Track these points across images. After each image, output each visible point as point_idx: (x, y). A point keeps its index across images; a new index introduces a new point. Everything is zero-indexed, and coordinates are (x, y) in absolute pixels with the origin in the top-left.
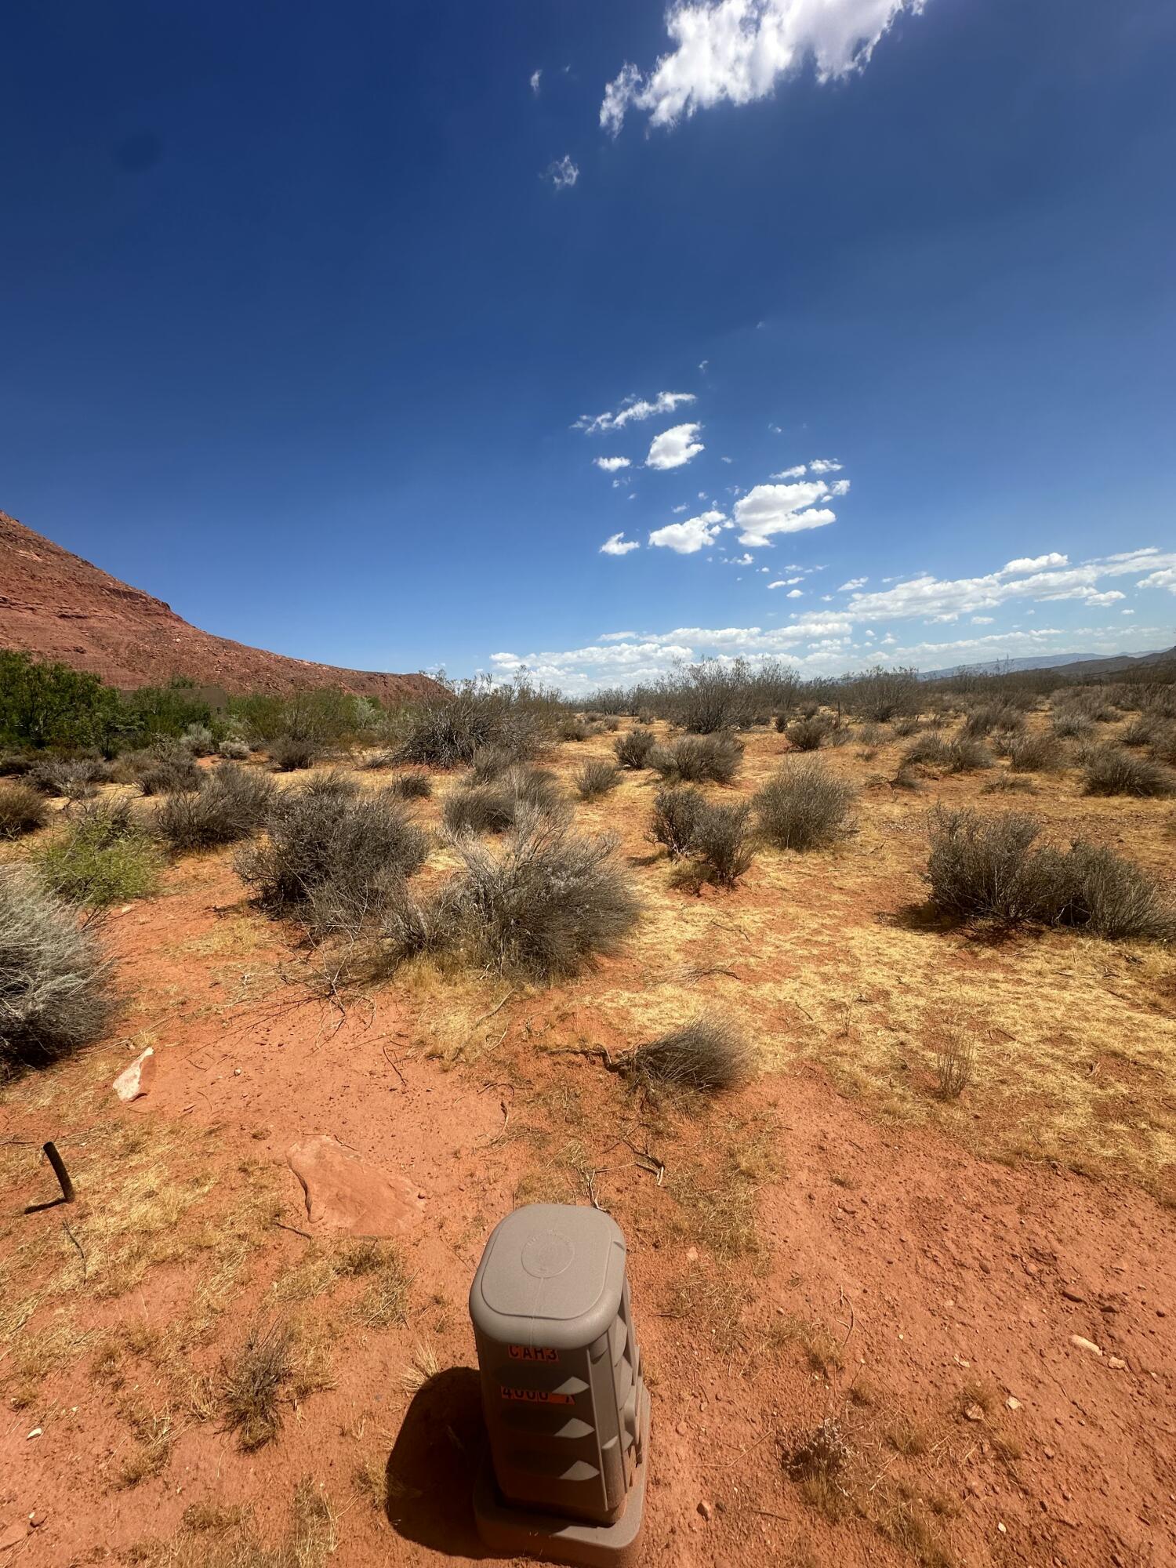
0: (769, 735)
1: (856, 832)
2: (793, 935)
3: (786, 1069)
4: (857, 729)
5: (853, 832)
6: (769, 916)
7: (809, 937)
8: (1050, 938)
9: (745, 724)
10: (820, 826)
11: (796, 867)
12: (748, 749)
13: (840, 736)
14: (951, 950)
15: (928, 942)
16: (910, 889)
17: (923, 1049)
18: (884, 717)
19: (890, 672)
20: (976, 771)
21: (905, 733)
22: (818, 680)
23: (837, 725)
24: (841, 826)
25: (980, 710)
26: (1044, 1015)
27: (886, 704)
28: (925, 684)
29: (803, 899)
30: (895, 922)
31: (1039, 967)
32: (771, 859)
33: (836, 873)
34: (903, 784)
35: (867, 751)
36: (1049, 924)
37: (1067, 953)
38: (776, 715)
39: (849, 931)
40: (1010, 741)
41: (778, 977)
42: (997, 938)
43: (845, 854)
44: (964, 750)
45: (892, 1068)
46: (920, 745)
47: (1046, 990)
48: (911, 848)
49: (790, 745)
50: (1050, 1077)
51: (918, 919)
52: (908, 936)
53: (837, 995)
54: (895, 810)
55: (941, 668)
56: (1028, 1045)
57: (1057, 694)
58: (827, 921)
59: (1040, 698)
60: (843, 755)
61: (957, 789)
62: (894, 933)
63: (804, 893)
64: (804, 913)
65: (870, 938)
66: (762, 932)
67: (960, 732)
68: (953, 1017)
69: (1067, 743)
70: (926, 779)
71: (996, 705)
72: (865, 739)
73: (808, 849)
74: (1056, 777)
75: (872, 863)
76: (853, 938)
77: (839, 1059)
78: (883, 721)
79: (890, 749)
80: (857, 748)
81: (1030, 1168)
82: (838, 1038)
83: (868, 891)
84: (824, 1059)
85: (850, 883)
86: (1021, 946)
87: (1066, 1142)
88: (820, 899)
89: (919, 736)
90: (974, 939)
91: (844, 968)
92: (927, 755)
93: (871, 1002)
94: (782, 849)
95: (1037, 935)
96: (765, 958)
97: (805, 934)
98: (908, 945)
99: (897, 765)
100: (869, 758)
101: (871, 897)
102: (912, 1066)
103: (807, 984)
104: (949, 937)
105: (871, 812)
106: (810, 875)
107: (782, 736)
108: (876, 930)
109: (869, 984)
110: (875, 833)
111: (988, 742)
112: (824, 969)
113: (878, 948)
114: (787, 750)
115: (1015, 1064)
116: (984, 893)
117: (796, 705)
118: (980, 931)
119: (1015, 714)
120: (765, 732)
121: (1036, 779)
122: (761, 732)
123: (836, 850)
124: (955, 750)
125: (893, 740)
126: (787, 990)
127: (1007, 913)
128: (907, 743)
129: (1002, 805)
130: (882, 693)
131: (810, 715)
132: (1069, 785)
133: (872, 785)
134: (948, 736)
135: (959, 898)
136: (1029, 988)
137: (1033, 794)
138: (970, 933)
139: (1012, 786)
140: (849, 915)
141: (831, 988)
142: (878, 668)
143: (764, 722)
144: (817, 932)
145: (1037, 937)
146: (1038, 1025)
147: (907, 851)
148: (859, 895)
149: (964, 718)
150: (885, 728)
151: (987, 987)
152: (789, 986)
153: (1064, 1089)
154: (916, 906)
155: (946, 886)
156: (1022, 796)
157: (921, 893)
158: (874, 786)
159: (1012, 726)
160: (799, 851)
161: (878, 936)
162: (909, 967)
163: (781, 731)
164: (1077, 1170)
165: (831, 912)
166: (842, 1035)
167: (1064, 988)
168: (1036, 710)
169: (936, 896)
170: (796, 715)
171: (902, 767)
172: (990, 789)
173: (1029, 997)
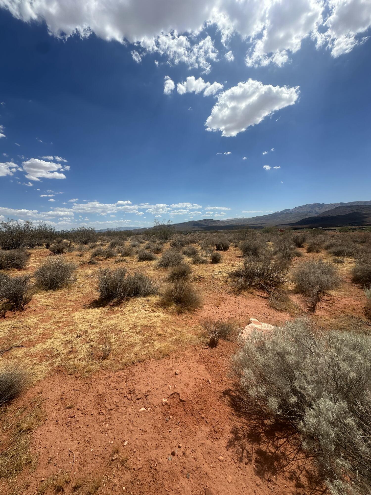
0: (43, 250)
1: (76, 280)
2: (51, 322)
3: (47, 375)
4: (77, 247)
5: (75, 280)
6: (40, 317)
7: (58, 320)
8: (131, 300)
9: (32, 246)
10: (62, 279)
11: (53, 296)
12: (32, 255)
13: (71, 249)
14: (107, 311)
15: (99, 311)
16: (94, 295)
17: (98, 345)
18: (86, 243)
19: (87, 229)
20: (113, 257)
21: (92, 247)
22: (62, 231)
23: (70, 246)
24: (71, 279)
25: (113, 240)
26: (131, 322)
27: (86, 239)
28: (98, 233)
29: (55, 308)
30: (90, 307)
31: (129, 309)
32: (42, 295)
33: (69, 295)
34: (92, 263)
35: (80, 253)
36: (131, 296)
37: (135, 303)
38: (45, 243)
39: (73, 314)
40: (121, 249)
41: (44, 340)
42: (118, 304)
43: (72, 288)
44: (109, 252)
45: (88, 356)
46: (96, 251)
47: (131, 315)
48: (95, 282)
49: (51, 253)
50: (132, 338)
51: (97, 304)
52: (94, 310)
53: (69, 338)
54: (89, 271)
55: (103, 229)
56: (127, 331)
57: (132, 237)
58: (66, 313)
59: (128, 238)
60: (72, 255)
61: (108, 263)
62: (89, 310)
63: (56, 305)
64: (55, 312)
65: (81, 314)
66: (37, 324)
67: (108, 247)
68: (107, 331)
69: (134, 249)
70: (99, 261)
71: (117, 239)
72: (80, 250)
73: (58, 289)
74: (132, 258)
75: (82, 289)
76: (75, 316)
77: (69, 361)
78: (86, 244)
79: (88, 253)
80: (77, 253)
81: (128, 367)
82: (69, 354)
83: (80, 299)
84: (63, 364)
85: (74, 298)
86: (124, 304)
87: (136, 355)
88: (62, 306)
89: (97, 248)
90: (113, 306)
91: (71, 328)
92: (99, 254)
93: (81, 336)
94: (47, 290)
95: (128, 300)
96: (38, 334)
97: (56, 320)
98: (94, 313)
99: (90, 257)
100: (81, 256)
101: (81, 301)
102: (95, 352)
103: (57, 338)
104: (106, 307)
105: (82, 273)
106: (59, 298)
107: (48, 250)
108: (83, 311)
109: (80, 330)
110: (83, 280)
111: (115, 250)
112: (64, 330)
113: (84, 317)
114: (50, 254)
115: (123, 339)
116: (114, 292)
117: (54, 239)
118: (114, 303)
119: (122, 242)
120: (41, 249)
121: (127, 258)
122: (39, 249)
123: (69, 287)
124: (106, 252)
125: (89, 250)
126: (48, 344)
127: (121, 296)
128: (93, 250)
129: (120, 266)
130: (85, 235)
131: (59, 242)
132: (135, 259)
133: (82, 264)
134: (104, 248)
135: (108, 295)
136: (127, 315)
137: (127, 262)
138: (111, 304)
139: (122, 261)
140: (74, 308)
141: (66, 336)
142: (83, 227)
143: (41, 245)
144: (61, 318)
145: (128, 301)
146: (129, 325)
147: (93, 283)
148: (77, 301)
149: (109, 243)
150: (86, 246)
151: (116, 319)
152: (49, 342)
153: (135, 340)
154: (96, 300)
155: (104, 292)
156: (124, 264)
157: (97, 296)
158: (82, 265)
159: (121, 245)
160: (54, 290)
161: (84, 313)
162: (94, 320)
163: (48, 248)
164: (139, 361)
165: (67, 309)
166: (70, 352)
167: (135, 313)
168: (127, 241)
169: (102, 295)
170: (54, 243)
171: (91, 258)
172: (116, 262)
173: (127, 318)
